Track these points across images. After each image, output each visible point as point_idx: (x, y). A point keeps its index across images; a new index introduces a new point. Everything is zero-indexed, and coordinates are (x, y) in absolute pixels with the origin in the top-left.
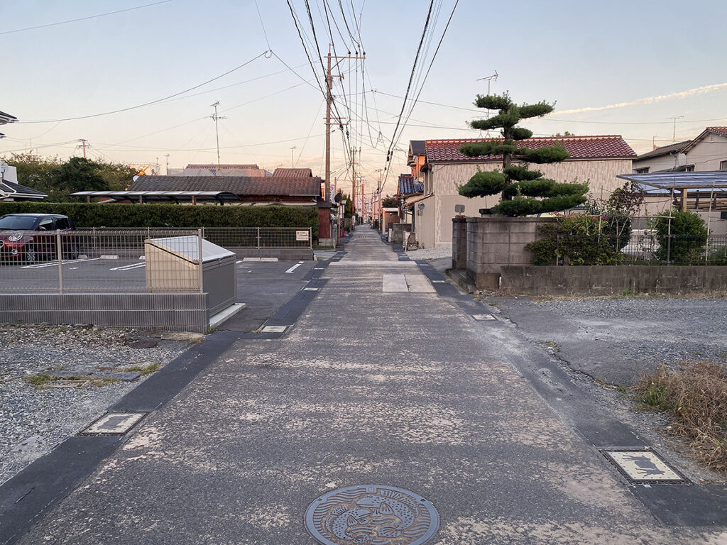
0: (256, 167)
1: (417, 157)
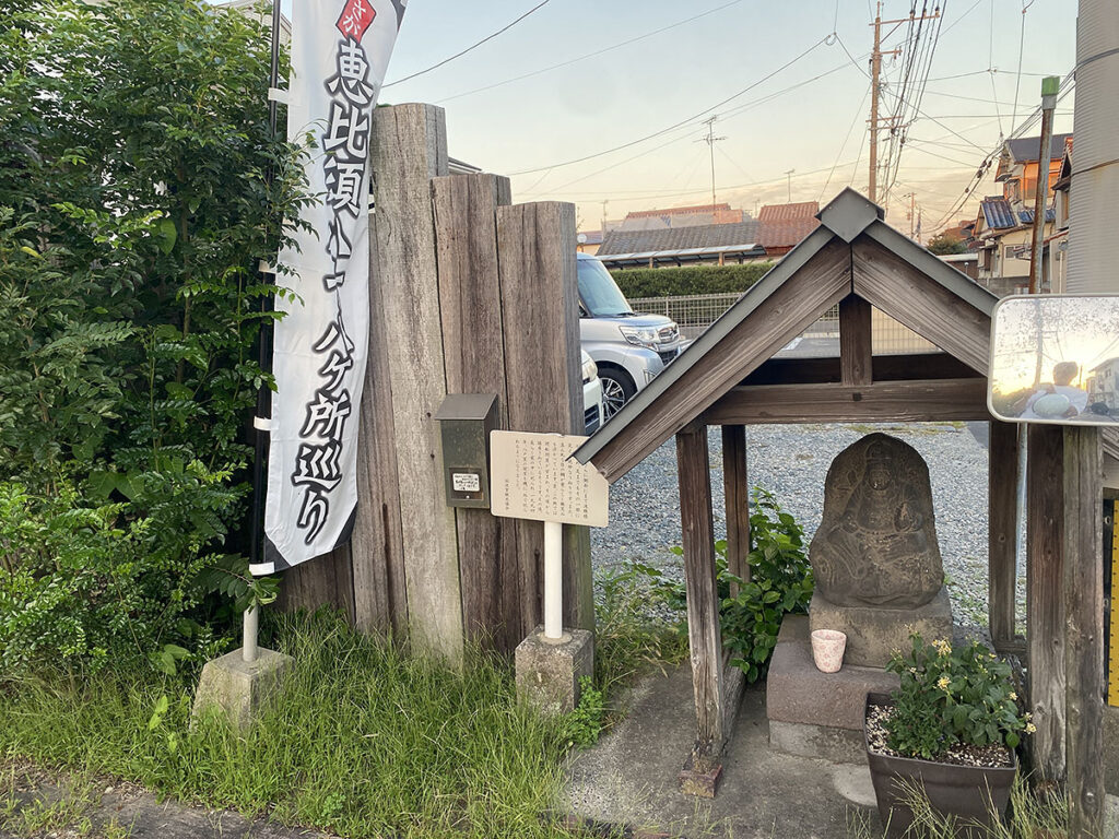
0: (726, 207)
1: (1022, 167)
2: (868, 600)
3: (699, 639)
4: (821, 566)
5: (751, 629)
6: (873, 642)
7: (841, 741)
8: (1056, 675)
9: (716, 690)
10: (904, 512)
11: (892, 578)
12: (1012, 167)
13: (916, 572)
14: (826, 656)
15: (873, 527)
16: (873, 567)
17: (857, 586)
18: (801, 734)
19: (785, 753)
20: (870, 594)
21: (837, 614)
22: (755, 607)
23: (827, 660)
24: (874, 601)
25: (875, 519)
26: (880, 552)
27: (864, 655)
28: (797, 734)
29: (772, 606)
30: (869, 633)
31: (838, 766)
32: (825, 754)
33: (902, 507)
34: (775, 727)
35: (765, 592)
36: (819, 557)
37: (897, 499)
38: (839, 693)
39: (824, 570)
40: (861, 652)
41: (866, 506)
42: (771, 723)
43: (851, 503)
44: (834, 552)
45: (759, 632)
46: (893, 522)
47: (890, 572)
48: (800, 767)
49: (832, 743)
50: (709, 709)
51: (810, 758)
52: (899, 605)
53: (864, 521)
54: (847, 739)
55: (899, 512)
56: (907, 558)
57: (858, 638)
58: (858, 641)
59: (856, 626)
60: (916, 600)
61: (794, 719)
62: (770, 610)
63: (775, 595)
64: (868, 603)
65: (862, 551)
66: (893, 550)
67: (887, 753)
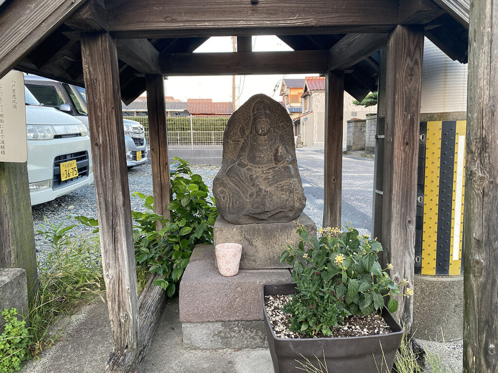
1: (289, 90)
2: (257, 216)
3: (111, 253)
4: (222, 195)
5: (171, 258)
6: (262, 250)
7: (240, 331)
8: (408, 249)
9: (128, 302)
10: (280, 150)
11: (274, 198)
12: (286, 90)
13: (291, 192)
14: (228, 262)
15: (259, 163)
16: (260, 190)
17: (249, 206)
18: (208, 331)
19: (195, 349)
20: (259, 211)
21: (235, 229)
22: (174, 240)
23: (228, 266)
24: (262, 217)
25: (260, 157)
26: (265, 179)
27: (254, 261)
28: (204, 331)
29: (187, 237)
30: (258, 243)
31: (238, 353)
32: (227, 345)
33: (278, 147)
34: (187, 328)
35: (181, 228)
36: (220, 189)
37: (275, 143)
38: (238, 292)
39: (224, 198)
40: (252, 258)
41: (253, 149)
42: (183, 325)
43: (243, 149)
44: (231, 183)
45: (177, 258)
46: (273, 158)
47: (273, 193)
48: (208, 359)
49: (233, 334)
50: (123, 321)
51: (215, 350)
52: (278, 220)
53: (253, 159)
54: (244, 329)
55: (277, 150)
56: (285, 182)
57: (250, 247)
58: (251, 251)
59: (249, 237)
60: (291, 215)
61: (203, 320)
62: (185, 240)
63: (188, 230)
64: (258, 219)
65: (252, 179)
66: (274, 177)
67: (289, 336)
